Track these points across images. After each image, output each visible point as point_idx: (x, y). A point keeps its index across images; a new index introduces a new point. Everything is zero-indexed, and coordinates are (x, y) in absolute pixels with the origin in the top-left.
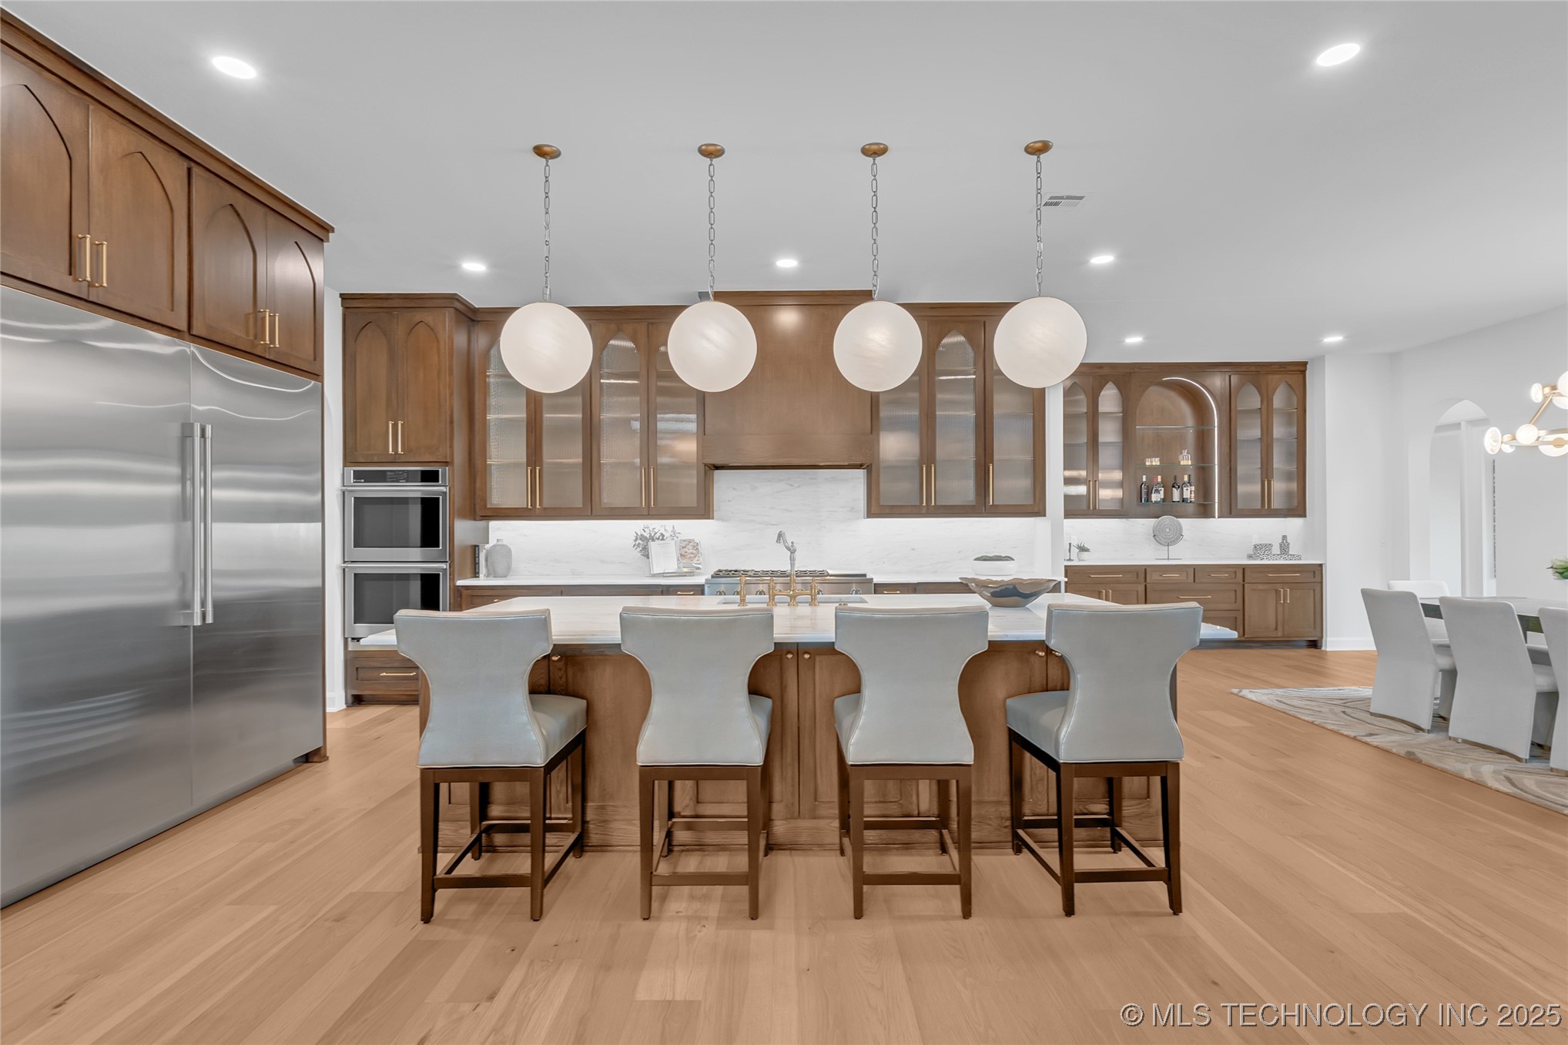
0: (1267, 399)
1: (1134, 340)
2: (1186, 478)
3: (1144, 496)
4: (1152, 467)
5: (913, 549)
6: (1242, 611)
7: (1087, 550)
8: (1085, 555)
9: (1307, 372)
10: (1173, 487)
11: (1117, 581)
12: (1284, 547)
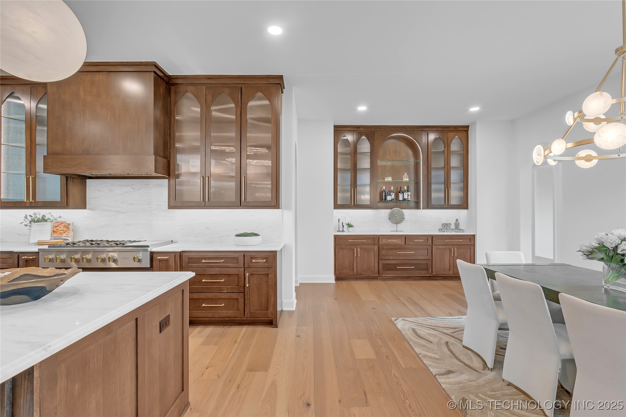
0: (448, 146)
1: (362, 108)
2: (405, 188)
3: (384, 198)
4: (388, 183)
5: (208, 228)
6: (431, 260)
7: (352, 226)
8: (351, 229)
9: (469, 131)
10: (400, 192)
11: (363, 244)
12: (457, 225)
